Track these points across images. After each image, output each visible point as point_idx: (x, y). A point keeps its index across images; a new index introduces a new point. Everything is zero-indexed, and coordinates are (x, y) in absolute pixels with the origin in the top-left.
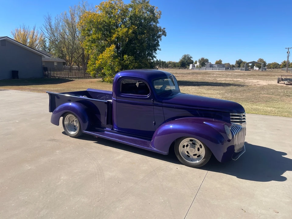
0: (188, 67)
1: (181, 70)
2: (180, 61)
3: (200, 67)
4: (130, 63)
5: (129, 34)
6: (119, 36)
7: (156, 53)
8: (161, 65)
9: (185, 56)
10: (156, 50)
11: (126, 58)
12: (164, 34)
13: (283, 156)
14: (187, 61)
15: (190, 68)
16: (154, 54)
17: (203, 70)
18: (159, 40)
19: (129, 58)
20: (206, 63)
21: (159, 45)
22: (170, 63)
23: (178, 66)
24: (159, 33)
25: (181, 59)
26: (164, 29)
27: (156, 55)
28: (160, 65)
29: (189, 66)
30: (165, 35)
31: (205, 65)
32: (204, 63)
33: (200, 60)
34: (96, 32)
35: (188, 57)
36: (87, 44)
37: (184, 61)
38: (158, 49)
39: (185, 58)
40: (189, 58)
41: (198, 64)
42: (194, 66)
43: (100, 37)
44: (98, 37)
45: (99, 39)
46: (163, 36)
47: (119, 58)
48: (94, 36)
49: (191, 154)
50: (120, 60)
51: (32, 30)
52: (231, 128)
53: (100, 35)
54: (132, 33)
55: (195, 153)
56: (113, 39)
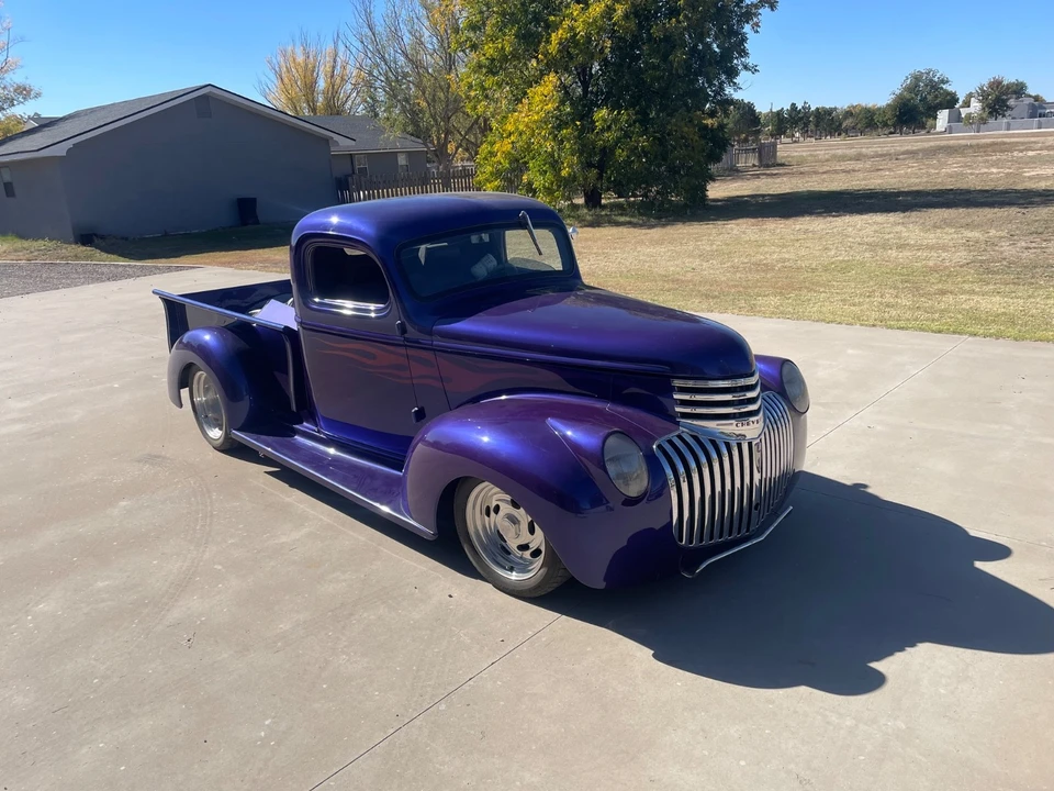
0: (930, 122)
1: (896, 138)
2: (894, 100)
3: (982, 119)
4: (618, 140)
5: (616, 23)
6: (576, 35)
7: (737, 87)
8: (812, 127)
9: (917, 78)
10: (732, 73)
11: (605, 121)
13: (978, 564)
14: (923, 100)
15: (938, 129)
16: (729, 90)
17: (997, 131)
18: (747, 28)
19: (615, 121)
20: (1011, 102)
21: (743, 53)
22: (849, 114)
23: (885, 125)
25: (898, 92)
27: (736, 95)
28: (806, 125)
29: (935, 118)
30: (772, 7)
31: (1008, 107)
32: (1005, 101)
33: (981, 89)
34: (499, 29)
35: (931, 81)
36: (470, 80)
37: (909, 100)
38: (746, 67)
39: (917, 86)
40: (932, 87)
41: (976, 106)
42: (956, 118)
43: (508, 49)
44: (503, 48)
45: (505, 59)
46: (765, 11)
47: (578, 123)
48: (489, 50)
49: (513, 544)
50: (582, 131)
51: (330, 47)
52: (659, 447)
53: (508, 42)
54: (626, 16)
55: (522, 541)
56: (553, 48)
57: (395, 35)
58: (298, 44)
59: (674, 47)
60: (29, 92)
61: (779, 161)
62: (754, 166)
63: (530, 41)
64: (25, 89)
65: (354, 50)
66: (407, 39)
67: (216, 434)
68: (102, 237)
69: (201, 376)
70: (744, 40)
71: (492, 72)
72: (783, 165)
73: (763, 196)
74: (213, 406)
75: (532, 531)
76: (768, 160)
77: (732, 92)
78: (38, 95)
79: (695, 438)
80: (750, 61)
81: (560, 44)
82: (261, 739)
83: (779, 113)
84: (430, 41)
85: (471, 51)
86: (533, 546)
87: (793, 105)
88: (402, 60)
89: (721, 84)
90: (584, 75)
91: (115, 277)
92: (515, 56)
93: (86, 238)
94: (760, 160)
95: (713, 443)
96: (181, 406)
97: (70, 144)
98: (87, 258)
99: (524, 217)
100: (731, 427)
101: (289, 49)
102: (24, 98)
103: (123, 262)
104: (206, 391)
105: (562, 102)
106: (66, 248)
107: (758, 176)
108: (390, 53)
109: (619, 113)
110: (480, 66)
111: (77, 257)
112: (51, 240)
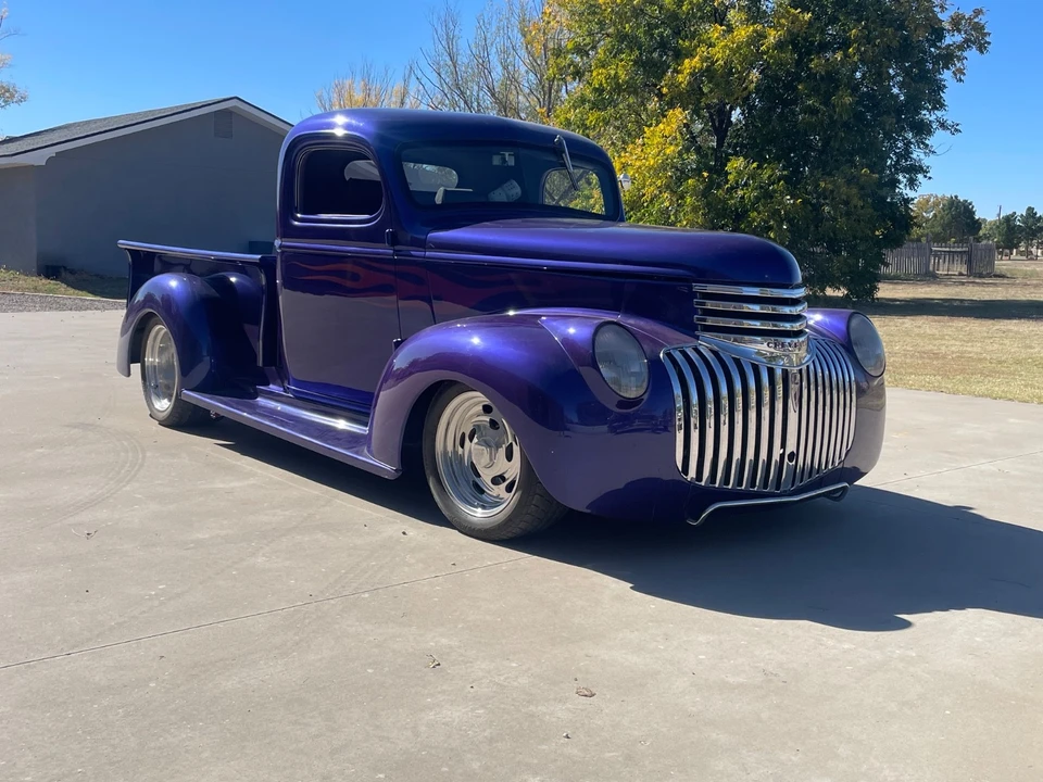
4: (758, 199)
5: (764, 53)
6: (713, 63)
7: (929, 151)
10: (923, 130)
11: (740, 173)
12: (978, 38)
16: (917, 154)
18: (947, 76)
19: (752, 176)
21: (938, 104)
24: (948, 40)
26: (978, 12)
27: (926, 161)
30: (982, 48)
34: (615, 53)
38: (943, 125)
43: (623, 76)
44: (616, 76)
45: (618, 88)
46: (972, 54)
47: (706, 174)
48: (598, 77)
49: (486, 477)
50: (710, 185)
51: (398, 86)
52: (669, 355)
53: (622, 70)
54: (780, 45)
55: (496, 472)
56: (683, 79)
57: (484, 67)
58: (358, 78)
59: (837, 87)
60: (12, 96)
61: (998, 272)
62: (961, 274)
63: (652, 69)
64: (8, 91)
65: (428, 85)
66: (498, 73)
67: (163, 405)
68: (72, 272)
69: (160, 331)
70: (941, 88)
71: (597, 105)
72: (1002, 276)
73: (962, 301)
74: (166, 370)
75: (509, 457)
76: (979, 268)
77: (922, 156)
78: (23, 99)
79: (715, 353)
80: (947, 115)
81: (691, 74)
82: (150, 595)
83: (1009, 219)
84: (527, 79)
85: (574, 79)
86: (510, 476)
87: (1030, 209)
88: (488, 100)
89: (908, 144)
90: (720, 123)
91: (79, 309)
92: (631, 88)
93: (52, 270)
94: (970, 268)
95: (738, 362)
96: (129, 375)
97: (52, 152)
98: (51, 291)
99: (560, 142)
100: (762, 347)
101: (348, 82)
102: (5, 102)
103: (90, 297)
104: (162, 351)
105: (687, 150)
106: (25, 280)
107: (963, 284)
108: (473, 89)
109: (759, 167)
110: (583, 100)
111: (36, 289)
112: (7, 269)
